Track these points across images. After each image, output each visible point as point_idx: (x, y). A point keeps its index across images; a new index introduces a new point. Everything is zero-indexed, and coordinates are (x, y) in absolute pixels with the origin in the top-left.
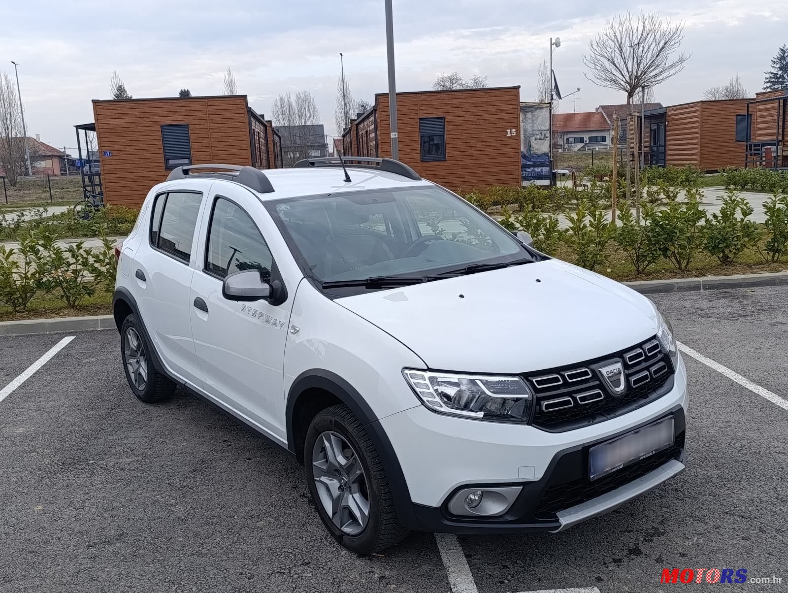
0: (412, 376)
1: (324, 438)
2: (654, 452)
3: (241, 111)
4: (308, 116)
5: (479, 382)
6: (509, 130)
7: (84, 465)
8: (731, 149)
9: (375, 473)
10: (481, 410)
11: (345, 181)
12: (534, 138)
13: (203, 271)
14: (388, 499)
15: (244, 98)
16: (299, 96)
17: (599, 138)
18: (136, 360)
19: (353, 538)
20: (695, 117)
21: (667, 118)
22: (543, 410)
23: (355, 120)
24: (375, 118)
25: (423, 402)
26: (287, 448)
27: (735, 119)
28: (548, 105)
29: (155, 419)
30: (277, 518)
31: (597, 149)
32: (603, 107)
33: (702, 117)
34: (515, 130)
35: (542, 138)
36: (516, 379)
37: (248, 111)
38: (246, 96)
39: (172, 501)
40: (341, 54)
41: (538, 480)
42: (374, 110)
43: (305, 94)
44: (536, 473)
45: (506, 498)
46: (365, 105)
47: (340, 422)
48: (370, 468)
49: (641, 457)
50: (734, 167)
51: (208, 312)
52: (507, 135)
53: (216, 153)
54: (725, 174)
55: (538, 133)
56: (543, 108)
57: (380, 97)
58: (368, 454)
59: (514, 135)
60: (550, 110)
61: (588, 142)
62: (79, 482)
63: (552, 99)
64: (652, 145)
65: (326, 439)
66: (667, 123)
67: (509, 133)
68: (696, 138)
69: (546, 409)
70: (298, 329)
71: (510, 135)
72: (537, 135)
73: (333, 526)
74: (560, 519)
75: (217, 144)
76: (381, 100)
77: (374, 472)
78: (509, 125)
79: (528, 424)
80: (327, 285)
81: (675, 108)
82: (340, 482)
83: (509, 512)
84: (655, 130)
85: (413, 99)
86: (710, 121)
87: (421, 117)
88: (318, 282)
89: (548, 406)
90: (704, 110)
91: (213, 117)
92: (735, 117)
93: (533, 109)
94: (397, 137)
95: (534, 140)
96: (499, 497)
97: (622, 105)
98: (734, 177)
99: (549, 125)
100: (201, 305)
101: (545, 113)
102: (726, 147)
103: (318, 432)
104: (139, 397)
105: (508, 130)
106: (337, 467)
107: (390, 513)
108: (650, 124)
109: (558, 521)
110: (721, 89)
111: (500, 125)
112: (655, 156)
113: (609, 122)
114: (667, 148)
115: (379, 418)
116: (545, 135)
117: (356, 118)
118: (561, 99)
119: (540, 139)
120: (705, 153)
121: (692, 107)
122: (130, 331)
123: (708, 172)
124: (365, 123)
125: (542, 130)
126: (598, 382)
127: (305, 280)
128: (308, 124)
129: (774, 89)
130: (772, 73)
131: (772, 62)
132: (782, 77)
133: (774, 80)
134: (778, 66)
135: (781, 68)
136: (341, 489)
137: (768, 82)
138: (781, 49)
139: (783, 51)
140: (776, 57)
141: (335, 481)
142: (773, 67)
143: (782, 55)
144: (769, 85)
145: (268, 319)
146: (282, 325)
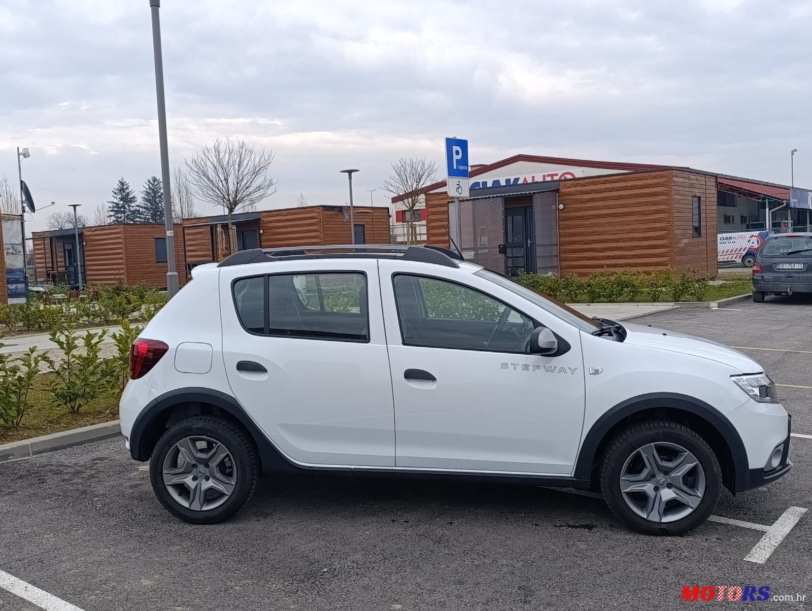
0: (738, 380)
1: (642, 452)
8: (154, 269)
13: (403, 344)
19: (681, 521)
20: (117, 238)
21: (84, 238)
25: (750, 396)
26: (572, 479)
28: (20, 217)
33: (125, 239)
47: (670, 431)
51: (435, 379)
56: (14, 220)
63: (24, 211)
64: (67, 265)
65: (644, 452)
66: (84, 243)
68: (122, 259)
70: (602, 370)
73: (650, 523)
81: (93, 229)
82: (655, 483)
84: (69, 251)
90: (127, 232)
92: (154, 240)
100: (417, 375)
101: (17, 224)
102: (149, 267)
103: (633, 448)
108: (64, 244)
114: (87, 268)
118: (34, 212)
119: (13, 253)
120: (131, 273)
121: (113, 229)
125: (15, 244)
129: (118, 217)
130: (114, 203)
131: (113, 193)
132: (123, 207)
133: (117, 209)
134: (119, 197)
135: (121, 199)
136: (656, 489)
137: (111, 211)
138: (120, 181)
139: (122, 184)
140: (116, 188)
141: (649, 484)
142: (114, 197)
143: (122, 187)
144: (112, 213)
145: (550, 369)
146: (573, 371)
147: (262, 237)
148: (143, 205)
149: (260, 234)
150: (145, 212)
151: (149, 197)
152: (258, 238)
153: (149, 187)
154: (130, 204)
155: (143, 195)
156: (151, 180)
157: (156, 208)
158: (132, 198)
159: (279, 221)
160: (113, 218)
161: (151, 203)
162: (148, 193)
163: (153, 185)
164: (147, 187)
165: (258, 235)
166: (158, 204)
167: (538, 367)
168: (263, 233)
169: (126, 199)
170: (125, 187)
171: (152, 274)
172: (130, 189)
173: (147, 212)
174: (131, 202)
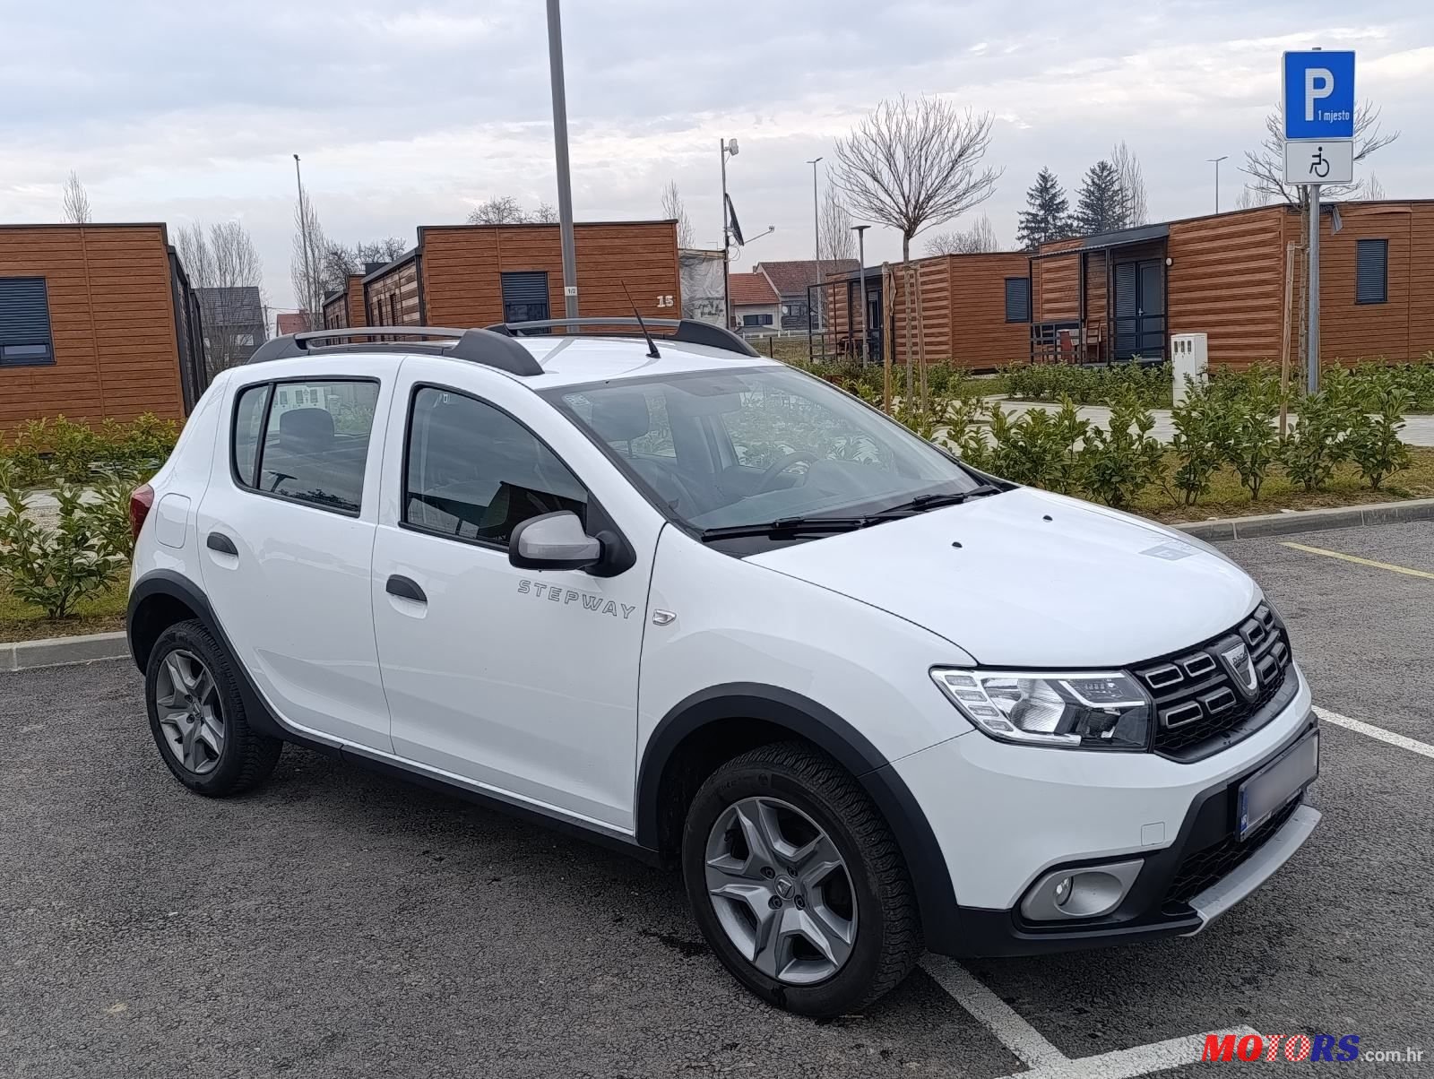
0: (950, 680)
1: (740, 813)
3: (158, 253)
4: (238, 268)
5: (1065, 684)
6: (661, 298)
7: (161, 922)
8: (1000, 335)
9: (875, 862)
10: (1073, 731)
11: (648, 355)
12: (699, 311)
13: (400, 525)
14: (900, 907)
15: (161, 227)
16: (218, 232)
17: (760, 319)
18: (187, 715)
19: (811, 989)
20: (942, 281)
22: (1165, 726)
23: (363, 276)
24: (419, 270)
25: (976, 725)
26: (635, 843)
27: (1004, 286)
28: (721, 255)
29: (252, 825)
30: (622, 975)
31: (761, 337)
32: (765, 265)
33: (952, 282)
34: (671, 297)
35: (714, 312)
36: (1119, 675)
37: (169, 254)
38: (165, 224)
39: (395, 967)
40: (296, 157)
41: (1168, 845)
42: (416, 257)
43: (231, 227)
44: (1165, 835)
45: (1119, 881)
46: (339, 252)
47: (786, 777)
48: (862, 854)
49: (1288, 798)
50: (1021, 362)
51: (426, 600)
52: (659, 306)
53: (104, 332)
54: (1007, 375)
55: (706, 302)
56: (713, 260)
57: (427, 233)
58: (857, 829)
59: (670, 305)
60: (725, 264)
61: (742, 324)
62: (171, 952)
63: (727, 244)
64: (872, 327)
65: (743, 813)
67: (661, 301)
68: (945, 316)
69: (1170, 723)
70: (673, 616)
71: (663, 306)
72: (704, 306)
73: (757, 973)
74: (1199, 911)
75: (106, 316)
76: (428, 238)
77: (871, 860)
78: (660, 287)
79: (1148, 752)
80: (712, 534)
82: (772, 889)
83: (1122, 907)
84: (875, 303)
85: (489, 239)
86: (965, 287)
87: (504, 270)
88: (693, 529)
89: (1173, 719)
90: (956, 270)
91: (98, 263)
92: (1003, 281)
93: (697, 262)
94: (576, 294)
95: (700, 315)
96: (1107, 881)
97: (795, 262)
98: (1022, 380)
99: (724, 289)
100: (404, 588)
101: (717, 266)
103: (723, 801)
104: (201, 789)
105: (659, 298)
106: (768, 863)
107: (901, 932)
108: (866, 293)
109: (1195, 915)
110: (951, 238)
111: (644, 288)
112: (877, 347)
113: (777, 291)
114: (897, 332)
115: (889, 760)
116: (717, 307)
117: (364, 273)
118: (743, 244)
119: (710, 314)
120: (960, 341)
121: (935, 265)
122: (177, 656)
123: (977, 372)
124: (389, 281)
125: (713, 299)
126: (1223, 677)
127: (669, 526)
128: (238, 284)
129: (1034, 239)
130: (1029, 214)
131: (1028, 196)
132: (1045, 220)
133: (1034, 224)
134: (1038, 202)
135: (1042, 206)
136: (775, 902)
137: (1023, 229)
138: (1041, 175)
139: (1044, 178)
140: (1034, 188)
141: (762, 890)
142: (1030, 204)
143: (1043, 185)
144: (1025, 233)
145: (591, 603)
146: (628, 610)
147: (1170, 273)
148: (1080, 215)
149: (1166, 265)
150: (1082, 227)
151: (1092, 200)
152: (1163, 273)
153: (1093, 182)
154: (1056, 214)
155: (1082, 198)
156: (1098, 169)
157: (1102, 220)
158: (1060, 203)
159: (1202, 240)
160: (1026, 241)
161: (1093, 210)
162: (1091, 193)
163: (1099, 177)
164: (1090, 182)
165: (1163, 268)
166: (1106, 211)
167: (573, 596)
168: (1173, 263)
169: (1050, 206)
170: (1049, 184)
171: (997, 343)
172: (1058, 188)
173: (1086, 227)
174: (1058, 210)
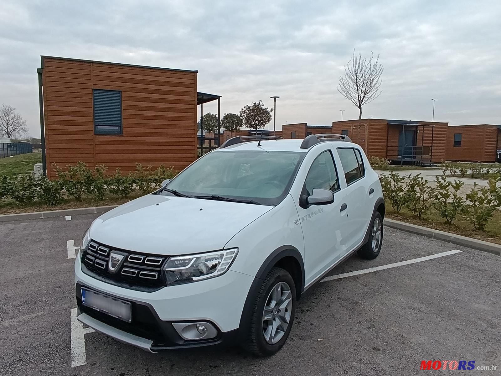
2: (117, 318)
